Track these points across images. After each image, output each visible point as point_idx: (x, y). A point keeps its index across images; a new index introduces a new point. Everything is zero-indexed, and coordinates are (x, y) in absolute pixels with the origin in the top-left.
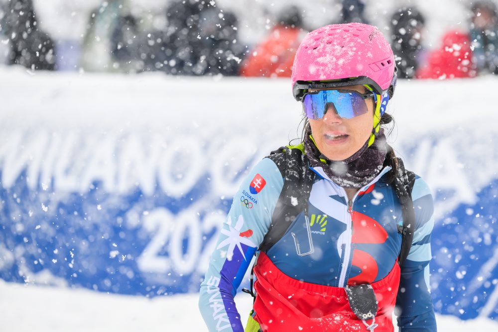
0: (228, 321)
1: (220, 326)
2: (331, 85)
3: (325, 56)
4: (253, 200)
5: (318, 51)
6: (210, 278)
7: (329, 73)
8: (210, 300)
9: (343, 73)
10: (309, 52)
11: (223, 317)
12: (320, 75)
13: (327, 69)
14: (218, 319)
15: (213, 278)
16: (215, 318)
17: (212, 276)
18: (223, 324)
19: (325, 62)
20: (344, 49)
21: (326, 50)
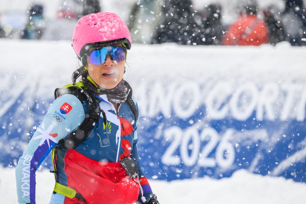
0: (29, 185)
1: (24, 187)
2: (110, 44)
3: (104, 28)
4: (63, 117)
5: (98, 25)
6: (26, 155)
7: (108, 37)
8: (23, 169)
9: (116, 36)
10: (92, 26)
11: (27, 182)
12: (104, 38)
13: (107, 34)
14: (24, 182)
15: (28, 156)
16: (23, 181)
17: (28, 155)
18: (25, 186)
19: (105, 31)
20: (113, 23)
21: (103, 25)
